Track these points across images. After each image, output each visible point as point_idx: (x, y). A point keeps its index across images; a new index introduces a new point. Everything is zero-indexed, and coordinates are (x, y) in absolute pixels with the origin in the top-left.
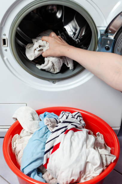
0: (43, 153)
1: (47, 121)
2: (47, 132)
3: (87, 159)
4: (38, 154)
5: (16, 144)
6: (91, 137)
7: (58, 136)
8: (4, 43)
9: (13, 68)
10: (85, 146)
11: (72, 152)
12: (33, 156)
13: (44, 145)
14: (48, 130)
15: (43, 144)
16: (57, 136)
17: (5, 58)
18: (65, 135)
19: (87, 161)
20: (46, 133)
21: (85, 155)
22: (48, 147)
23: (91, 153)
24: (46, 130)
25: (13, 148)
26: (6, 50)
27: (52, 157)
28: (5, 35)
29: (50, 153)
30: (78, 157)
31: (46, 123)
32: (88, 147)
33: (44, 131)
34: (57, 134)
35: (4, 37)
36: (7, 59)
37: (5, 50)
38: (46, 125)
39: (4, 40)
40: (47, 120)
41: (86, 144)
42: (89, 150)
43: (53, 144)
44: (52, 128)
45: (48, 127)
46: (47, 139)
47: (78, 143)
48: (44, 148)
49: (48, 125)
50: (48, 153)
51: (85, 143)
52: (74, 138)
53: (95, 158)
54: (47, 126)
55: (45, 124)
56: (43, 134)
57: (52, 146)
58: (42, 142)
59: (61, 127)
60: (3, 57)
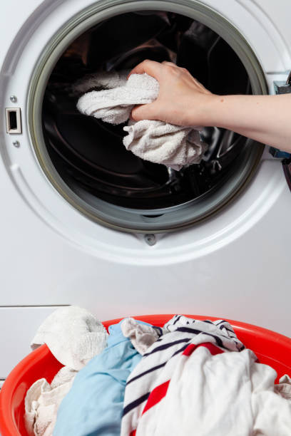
0: (119, 412)
1: (129, 326)
2: (131, 357)
3: (254, 422)
4: (103, 412)
5: (38, 406)
6: (264, 369)
7: (163, 365)
8: (13, 125)
9: (38, 200)
10: (246, 386)
11: (207, 400)
12: (86, 419)
13: (123, 390)
14: (134, 352)
15: (118, 386)
16: (161, 362)
17: (14, 168)
18: (186, 360)
19: (256, 427)
20: (128, 359)
21: (248, 409)
22: (132, 394)
23: (267, 404)
24: (126, 350)
25: (29, 415)
26: (17, 144)
27: (146, 423)
28: (15, 100)
29: (139, 411)
30: (227, 413)
31: (128, 331)
32: (256, 389)
33: (122, 352)
34: (159, 360)
35: (12, 106)
36: (19, 170)
37: (14, 144)
38: (127, 336)
39: (12, 115)
40: (130, 322)
41: (249, 383)
42: (260, 397)
43: (149, 386)
44: (145, 346)
45: (133, 342)
46: (130, 372)
47: (226, 379)
48: (122, 399)
49: (133, 336)
50: (135, 410)
51: (245, 378)
52: (212, 365)
53: (280, 420)
54: (129, 339)
55: (124, 334)
56: (119, 360)
57: (145, 392)
58: (115, 379)
59: (173, 341)
60: (7, 163)
